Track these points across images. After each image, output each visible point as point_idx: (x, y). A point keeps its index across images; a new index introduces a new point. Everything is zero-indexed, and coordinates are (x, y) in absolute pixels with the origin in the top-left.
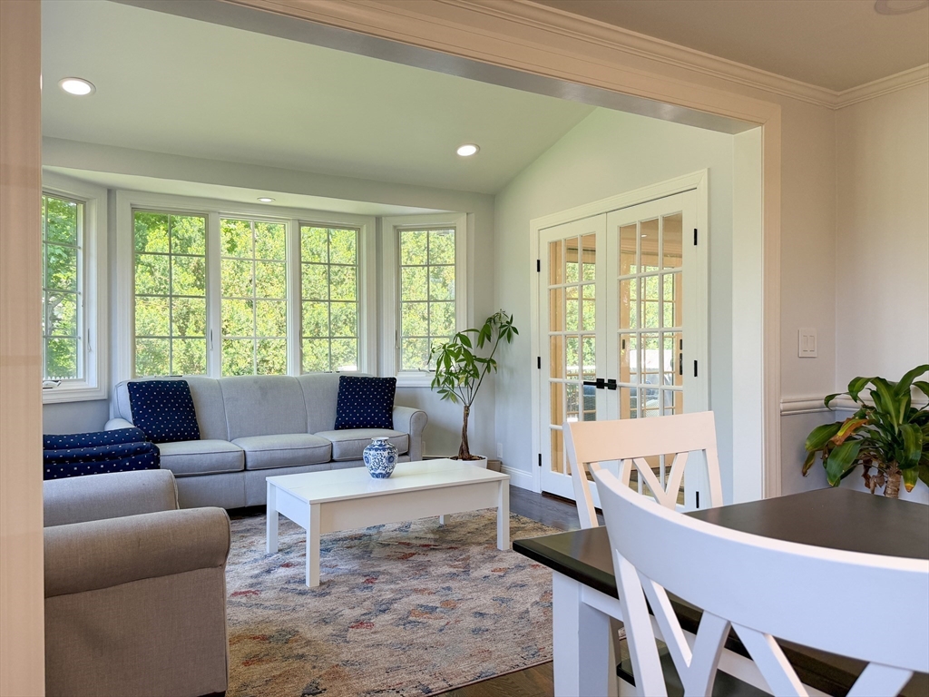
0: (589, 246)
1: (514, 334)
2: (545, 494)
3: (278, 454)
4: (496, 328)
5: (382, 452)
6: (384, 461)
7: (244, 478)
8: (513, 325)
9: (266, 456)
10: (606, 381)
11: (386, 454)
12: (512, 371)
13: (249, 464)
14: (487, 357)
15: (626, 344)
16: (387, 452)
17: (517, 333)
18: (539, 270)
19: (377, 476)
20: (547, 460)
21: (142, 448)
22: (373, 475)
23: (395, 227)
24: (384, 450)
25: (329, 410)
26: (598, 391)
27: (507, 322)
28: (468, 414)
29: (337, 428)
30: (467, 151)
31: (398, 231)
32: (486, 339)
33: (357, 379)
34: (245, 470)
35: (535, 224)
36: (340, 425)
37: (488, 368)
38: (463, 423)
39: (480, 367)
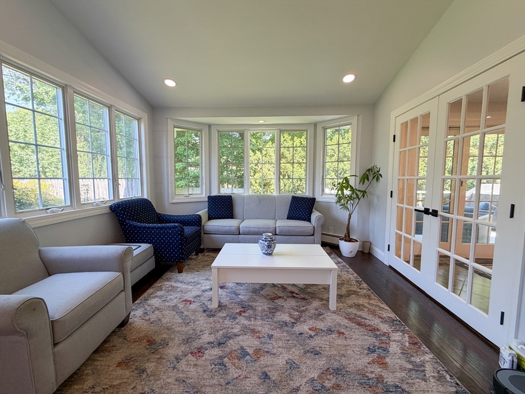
0: (425, 125)
1: (380, 177)
2: (390, 267)
3: (252, 229)
4: (371, 175)
5: (264, 242)
6: (265, 247)
7: (238, 237)
8: (380, 173)
9: (247, 230)
10: (431, 211)
11: (266, 243)
12: (378, 197)
13: (241, 232)
14: (363, 190)
15: (463, 184)
16: (267, 243)
17: (381, 177)
18: (394, 141)
19: (267, 254)
20: (393, 248)
21: (175, 226)
22: (264, 253)
23: (323, 127)
24: (266, 241)
25: (285, 210)
26: (425, 216)
27: (377, 171)
28: (350, 218)
29: (287, 219)
30: (349, 79)
31: (325, 129)
32: (366, 180)
33: (304, 198)
34: (239, 234)
35: (393, 115)
36: (290, 217)
37: (363, 196)
38: (347, 223)
39: (360, 195)
